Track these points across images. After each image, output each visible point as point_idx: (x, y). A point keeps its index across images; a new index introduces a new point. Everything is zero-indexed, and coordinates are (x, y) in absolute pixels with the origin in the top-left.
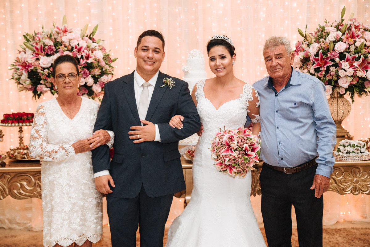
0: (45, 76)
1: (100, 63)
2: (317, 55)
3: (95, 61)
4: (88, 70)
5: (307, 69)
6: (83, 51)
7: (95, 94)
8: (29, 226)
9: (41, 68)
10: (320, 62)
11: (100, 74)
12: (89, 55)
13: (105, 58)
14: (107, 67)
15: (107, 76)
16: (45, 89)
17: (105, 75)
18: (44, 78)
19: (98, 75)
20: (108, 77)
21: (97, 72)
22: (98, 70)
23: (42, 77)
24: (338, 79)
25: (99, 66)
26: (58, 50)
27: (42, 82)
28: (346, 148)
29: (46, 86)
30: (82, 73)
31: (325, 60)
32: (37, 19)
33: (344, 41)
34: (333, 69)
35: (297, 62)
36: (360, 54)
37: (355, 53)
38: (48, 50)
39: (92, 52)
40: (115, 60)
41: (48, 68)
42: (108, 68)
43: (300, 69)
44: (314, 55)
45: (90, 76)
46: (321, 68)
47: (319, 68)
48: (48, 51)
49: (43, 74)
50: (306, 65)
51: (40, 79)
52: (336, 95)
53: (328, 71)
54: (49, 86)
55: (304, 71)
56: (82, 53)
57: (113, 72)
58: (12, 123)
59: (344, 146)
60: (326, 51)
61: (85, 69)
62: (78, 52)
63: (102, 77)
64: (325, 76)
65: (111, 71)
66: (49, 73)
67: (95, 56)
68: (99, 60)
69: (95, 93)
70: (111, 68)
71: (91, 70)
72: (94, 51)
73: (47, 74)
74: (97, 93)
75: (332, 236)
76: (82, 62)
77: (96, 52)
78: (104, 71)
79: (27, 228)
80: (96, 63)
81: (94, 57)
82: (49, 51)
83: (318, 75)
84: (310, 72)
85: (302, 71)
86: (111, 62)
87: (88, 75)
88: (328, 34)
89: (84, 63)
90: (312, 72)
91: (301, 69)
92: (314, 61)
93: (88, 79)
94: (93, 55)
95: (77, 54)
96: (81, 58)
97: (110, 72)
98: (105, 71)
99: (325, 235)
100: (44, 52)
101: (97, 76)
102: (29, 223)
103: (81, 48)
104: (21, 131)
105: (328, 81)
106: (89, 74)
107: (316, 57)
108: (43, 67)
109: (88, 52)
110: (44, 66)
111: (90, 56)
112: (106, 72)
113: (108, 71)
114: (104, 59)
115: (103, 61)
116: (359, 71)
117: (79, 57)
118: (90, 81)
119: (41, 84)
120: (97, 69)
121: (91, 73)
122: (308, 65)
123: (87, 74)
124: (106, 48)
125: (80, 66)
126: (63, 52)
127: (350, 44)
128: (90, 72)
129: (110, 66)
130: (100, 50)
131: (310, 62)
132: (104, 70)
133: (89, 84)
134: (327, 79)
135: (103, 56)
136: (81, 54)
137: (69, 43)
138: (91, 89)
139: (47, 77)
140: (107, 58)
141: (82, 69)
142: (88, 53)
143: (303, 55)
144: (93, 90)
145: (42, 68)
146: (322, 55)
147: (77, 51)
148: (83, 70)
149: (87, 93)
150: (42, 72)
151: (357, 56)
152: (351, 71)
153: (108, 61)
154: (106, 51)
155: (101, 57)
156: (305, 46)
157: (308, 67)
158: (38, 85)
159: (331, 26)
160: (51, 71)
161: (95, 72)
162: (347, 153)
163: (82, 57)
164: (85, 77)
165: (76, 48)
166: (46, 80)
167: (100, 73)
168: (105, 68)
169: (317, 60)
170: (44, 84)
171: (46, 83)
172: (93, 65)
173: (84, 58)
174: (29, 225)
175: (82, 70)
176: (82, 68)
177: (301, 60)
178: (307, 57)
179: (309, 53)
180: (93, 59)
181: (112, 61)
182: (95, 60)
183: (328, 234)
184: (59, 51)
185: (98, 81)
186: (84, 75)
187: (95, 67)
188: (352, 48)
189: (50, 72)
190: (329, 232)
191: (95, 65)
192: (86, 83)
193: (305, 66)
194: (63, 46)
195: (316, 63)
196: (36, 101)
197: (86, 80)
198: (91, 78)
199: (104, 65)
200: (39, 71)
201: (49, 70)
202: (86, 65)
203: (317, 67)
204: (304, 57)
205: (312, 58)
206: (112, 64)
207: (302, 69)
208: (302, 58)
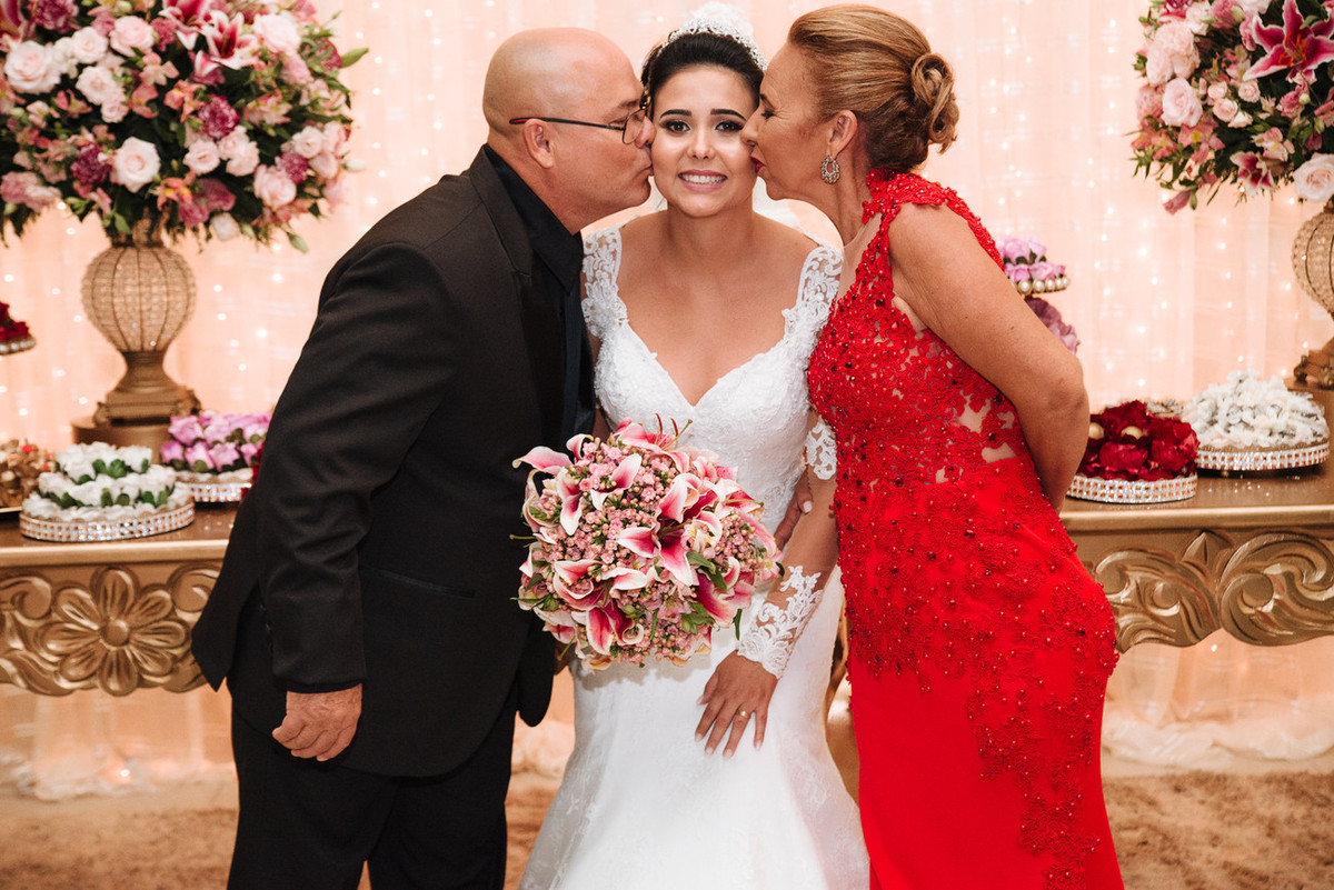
0: (31, 131)
1: (284, 72)
2: (1272, 14)
3: (262, 63)
4: (232, 103)
5: (1224, 84)
6: (207, 18)
7: (267, 212)
8: (23, 776)
9: (12, 96)
10: (1287, 50)
11: (288, 120)
12: (233, 34)
13: (311, 47)
14: (318, 89)
15: (322, 130)
16: (33, 190)
17: (313, 125)
18: (31, 143)
19: (276, 127)
20: (326, 132)
21: (272, 111)
22: (279, 103)
23: (20, 137)
25: (280, 83)
26: (91, 13)
27: (21, 158)
29: (40, 175)
30: (201, 114)
31: (1312, 35)
35: (1177, 48)
38: (43, 10)
39: (249, 20)
40: (354, 58)
41: (45, 97)
42: (324, 94)
43: (1189, 80)
44: (1261, 16)
45: (241, 130)
46: (1293, 75)
47: (1280, 76)
48: (41, 17)
49: (23, 125)
50: (1220, 61)
51: (14, 148)
54: (54, 179)
55: (1211, 92)
56: (199, 26)
57: (346, 112)
61: (215, 99)
62: (185, 23)
63: (297, 137)
64: (1308, 111)
65: (336, 105)
66: (50, 120)
67: (262, 40)
68: (279, 55)
69: (270, 208)
70: (337, 92)
71: (243, 101)
72: (258, 18)
73: (44, 125)
74: (276, 205)
75: (1324, 810)
76: (202, 67)
77: (265, 18)
78: (303, 109)
79: (13, 784)
80: (265, 72)
81: (254, 45)
82: (47, 16)
83: (1280, 107)
84: (1241, 94)
85: (1202, 92)
86: (340, 67)
87: (230, 125)
89: (213, 73)
90: (1249, 93)
91: (1197, 81)
92: (1257, 41)
93: (230, 143)
94: (253, 33)
95: (177, 28)
96: (196, 50)
97: (332, 110)
98: (310, 109)
99: (1291, 806)
100: (24, 23)
101: (271, 132)
102: (20, 764)
103: (197, 2)
105: (1323, 134)
106: (237, 122)
107: (1270, 27)
108: (21, 91)
109: (230, 20)
110: (28, 87)
111: (240, 38)
112: (317, 113)
113: (325, 109)
114: (307, 51)
115: (302, 62)
117: (188, 42)
118: (241, 153)
119: (20, 169)
120: (270, 96)
121: (247, 116)
122: (1228, 64)
123: (224, 119)
124: (316, 6)
125: (195, 87)
126: (111, 19)
128: (240, 111)
129: (332, 85)
130: (285, 14)
131: (1237, 48)
132: (304, 101)
133: (239, 166)
134: (1320, 125)
135: (297, 41)
136: (195, 28)
138: (248, 189)
139: (43, 139)
140: (317, 46)
141: (202, 99)
142: (227, 26)
143: (1208, 18)
144: (257, 194)
145: (16, 93)
146: (1298, 12)
147: (178, 17)
148: (208, 103)
149: (229, 206)
150: (18, 112)
153: (323, 63)
154: (315, 16)
155: (289, 43)
157: (1232, 71)
158: (6, 173)
160: (59, 110)
161: (262, 112)
163: (201, 43)
164: (217, 134)
165: (172, 1)
166: (40, 151)
167: (286, 115)
168: (309, 91)
169: (1273, 38)
170: (33, 170)
171: (40, 164)
172: (252, 78)
173: (213, 48)
174: (22, 770)
175: (202, 103)
176: (201, 94)
177: (1198, 40)
178: (1228, 26)
179: (1234, 8)
180: (254, 54)
181: (341, 63)
182: (261, 58)
183: (1304, 803)
184: (94, 18)
185: (280, 154)
186: (212, 126)
187: (263, 89)
189: (56, 115)
190: (1303, 793)
191: (261, 82)
192: (223, 163)
193: (1214, 70)
195: (1270, 52)
196: (7, 246)
197: (221, 147)
198: (246, 138)
199: (303, 82)
201: (50, 104)
202: (222, 80)
203: (1274, 69)
204: (1210, 25)
205: (1250, 29)
206: (344, 76)
207: (1202, 80)
208: (1202, 29)
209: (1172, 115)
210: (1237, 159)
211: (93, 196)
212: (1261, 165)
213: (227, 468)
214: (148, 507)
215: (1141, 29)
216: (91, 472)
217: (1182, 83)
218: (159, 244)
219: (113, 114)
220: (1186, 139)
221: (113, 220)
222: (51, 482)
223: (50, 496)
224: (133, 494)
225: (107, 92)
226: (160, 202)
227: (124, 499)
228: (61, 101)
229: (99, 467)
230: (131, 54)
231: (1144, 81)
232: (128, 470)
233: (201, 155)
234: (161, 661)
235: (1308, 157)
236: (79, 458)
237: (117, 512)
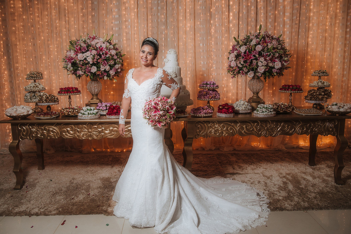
0: (81, 65)
1: (114, 57)
2: (245, 52)
3: (111, 56)
5: (239, 61)
10: (247, 57)
11: (114, 64)
13: (117, 54)
14: (118, 60)
16: (81, 73)
17: (117, 64)
21: (112, 62)
23: (79, 66)
24: (258, 67)
25: (113, 59)
28: (262, 109)
30: (102, 63)
31: (250, 56)
32: (84, 34)
33: (261, 44)
34: (254, 62)
35: (233, 57)
36: (270, 52)
37: (268, 52)
39: (109, 51)
40: (124, 56)
46: (248, 61)
47: (246, 61)
50: (238, 58)
52: (256, 77)
53: (251, 62)
54: (83, 71)
55: (237, 62)
56: (103, 51)
58: (64, 93)
59: (261, 108)
60: (250, 51)
63: (115, 66)
64: (249, 65)
66: (83, 63)
68: (113, 55)
70: (121, 60)
71: (108, 61)
74: (112, 75)
77: (111, 50)
81: (110, 54)
82: (83, 50)
83: (246, 65)
88: (251, 41)
89: (104, 57)
90: (242, 63)
91: (235, 61)
92: (243, 56)
100: (80, 51)
101: (112, 65)
103: (103, 48)
104: (70, 98)
105: (251, 69)
106: (107, 64)
107: (245, 54)
108: (79, 60)
111: (108, 53)
115: (116, 56)
116: (270, 63)
117: (101, 53)
118: (107, 68)
119: (79, 70)
122: (240, 59)
123: (106, 63)
124: (119, 49)
125: (102, 59)
126: (91, 50)
127: (265, 46)
130: (114, 50)
131: (241, 57)
132: (116, 61)
133: (107, 70)
134: (251, 67)
137: (95, 45)
138: (109, 73)
141: (103, 61)
142: (106, 51)
146: (248, 52)
147: (100, 50)
149: (106, 75)
151: (269, 53)
152: (265, 63)
153: (119, 56)
156: (237, 47)
158: (77, 71)
159: (253, 36)
162: (262, 112)
163: (103, 54)
164: (105, 65)
165: (99, 48)
166: (82, 68)
170: (81, 70)
172: (109, 58)
177: (236, 56)
178: (239, 54)
179: (240, 52)
181: (122, 56)
184: (89, 50)
185: (113, 68)
187: (111, 59)
188: (266, 49)
192: (105, 69)
194: (92, 47)
195: (245, 57)
197: (105, 67)
198: (108, 66)
199: (116, 59)
200: (78, 62)
205: (242, 54)
208: (236, 54)
209: (232, 66)
210: (241, 71)
211: (88, 73)
212: (244, 72)
213: (105, 110)
214: (94, 115)
215: (228, 54)
216: (87, 110)
217: (233, 61)
218: (97, 80)
219: (91, 63)
220: (234, 68)
221: (91, 77)
222: (82, 111)
223: (81, 113)
224: (92, 113)
225: (90, 60)
226: (97, 74)
227: (91, 114)
228: (84, 61)
229: (88, 109)
230: (94, 55)
231: (228, 61)
232: (91, 110)
233: (102, 68)
234: (96, 135)
235: (250, 72)
236: (85, 108)
237: (90, 116)
